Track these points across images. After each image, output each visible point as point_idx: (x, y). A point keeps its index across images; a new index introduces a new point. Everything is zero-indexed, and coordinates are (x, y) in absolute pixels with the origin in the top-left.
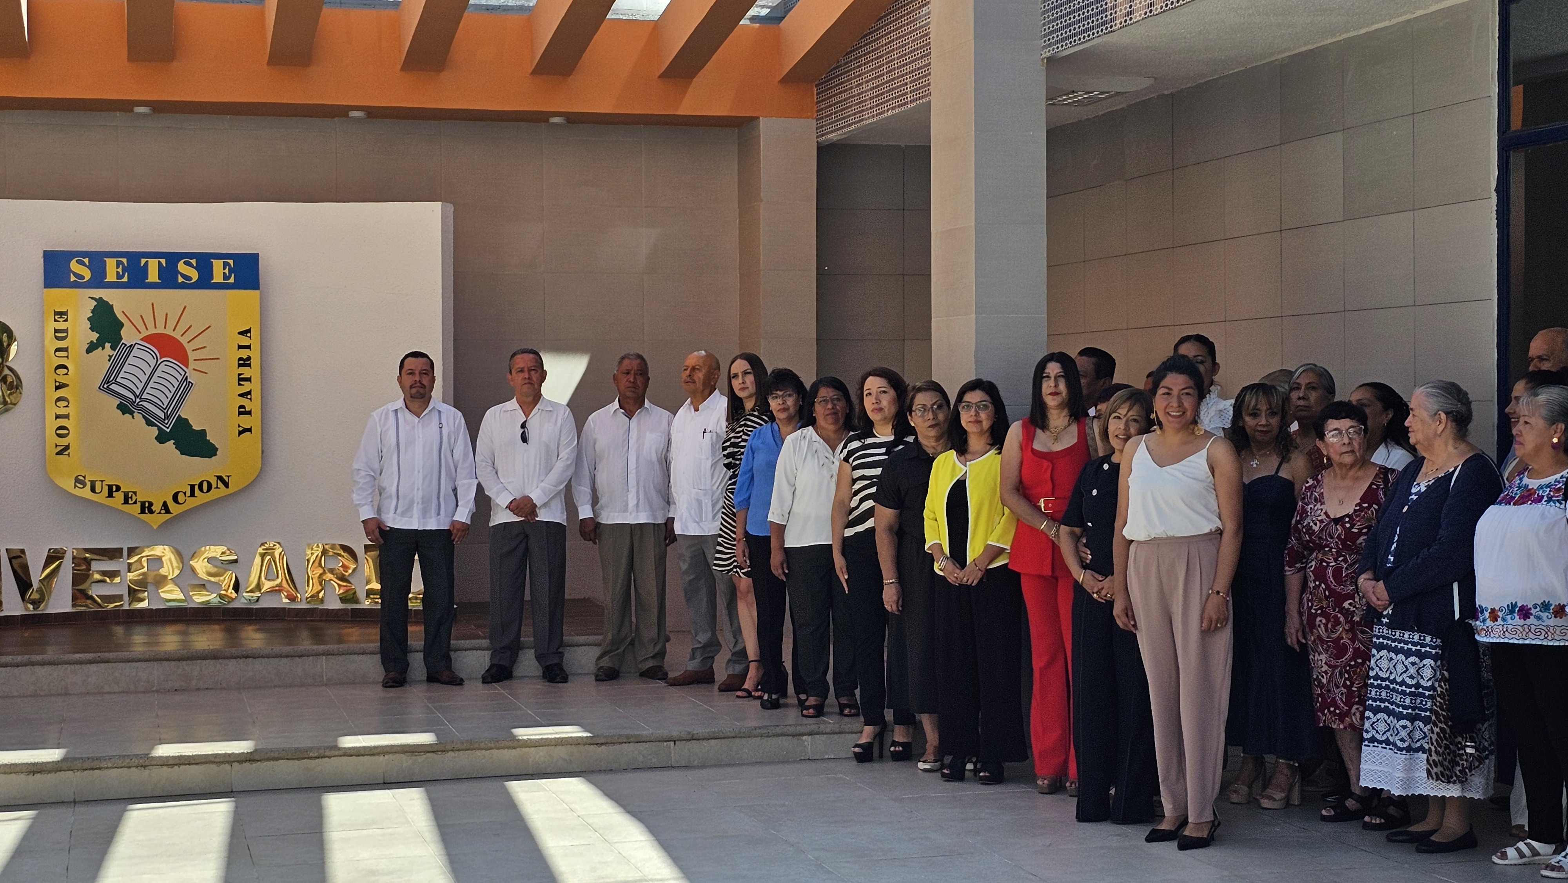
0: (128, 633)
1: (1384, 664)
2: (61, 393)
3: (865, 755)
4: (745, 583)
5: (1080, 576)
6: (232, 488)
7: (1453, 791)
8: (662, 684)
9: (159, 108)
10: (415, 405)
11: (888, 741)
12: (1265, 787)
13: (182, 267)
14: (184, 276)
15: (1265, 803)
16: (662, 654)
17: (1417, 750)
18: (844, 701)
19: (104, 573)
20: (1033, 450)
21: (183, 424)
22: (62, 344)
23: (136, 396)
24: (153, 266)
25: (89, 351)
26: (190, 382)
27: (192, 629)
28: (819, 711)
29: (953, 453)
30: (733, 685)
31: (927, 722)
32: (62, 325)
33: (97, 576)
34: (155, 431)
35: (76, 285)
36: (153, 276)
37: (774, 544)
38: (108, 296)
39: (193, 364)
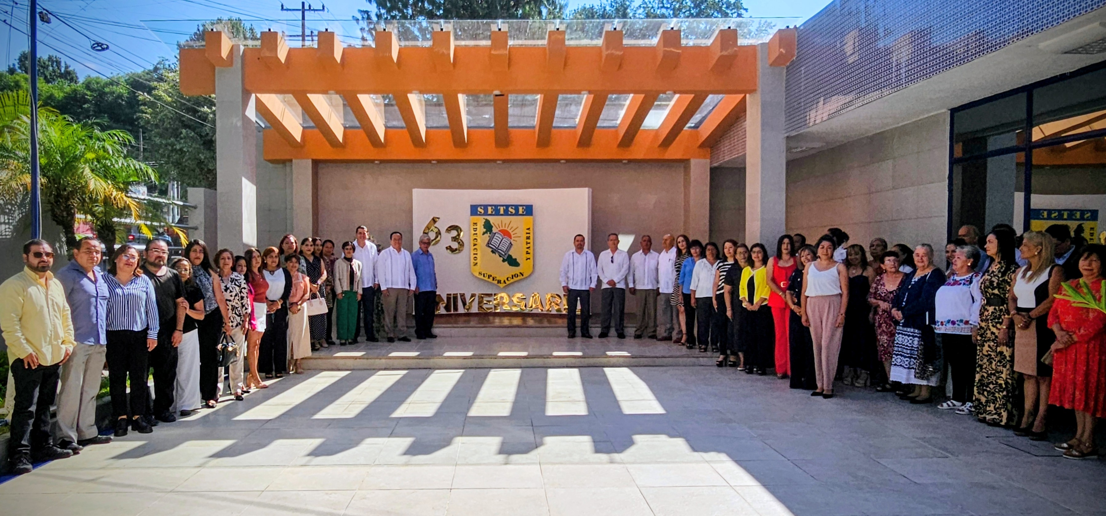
0: (494, 319)
1: (900, 339)
2: (475, 247)
3: (720, 365)
4: (682, 309)
5: (793, 307)
6: (524, 276)
7: (924, 383)
8: (655, 340)
9: (505, 161)
10: (579, 251)
11: (728, 359)
12: (857, 379)
13: (510, 209)
14: (511, 212)
15: (857, 384)
16: (655, 331)
17: (911, 368)
18: (714, 347)
19: (487, 301)
20: (779, 267)
21: (510, 257)
22: (475, 232)
23: (497, 248)
24: (502, 209)
25: (483, 234)
26: (512, 244)
27: (512, 318)
28: (706, 350)
29: (749, 268)
30: (678, 341)
31: (741, 355)
32: (475, 227)
33: (485, 302)
34: (502, 259)
35: (480, 215)
36: (502, 212)
37: (692, 296)
38: (489, 218)
39: (513, 238)
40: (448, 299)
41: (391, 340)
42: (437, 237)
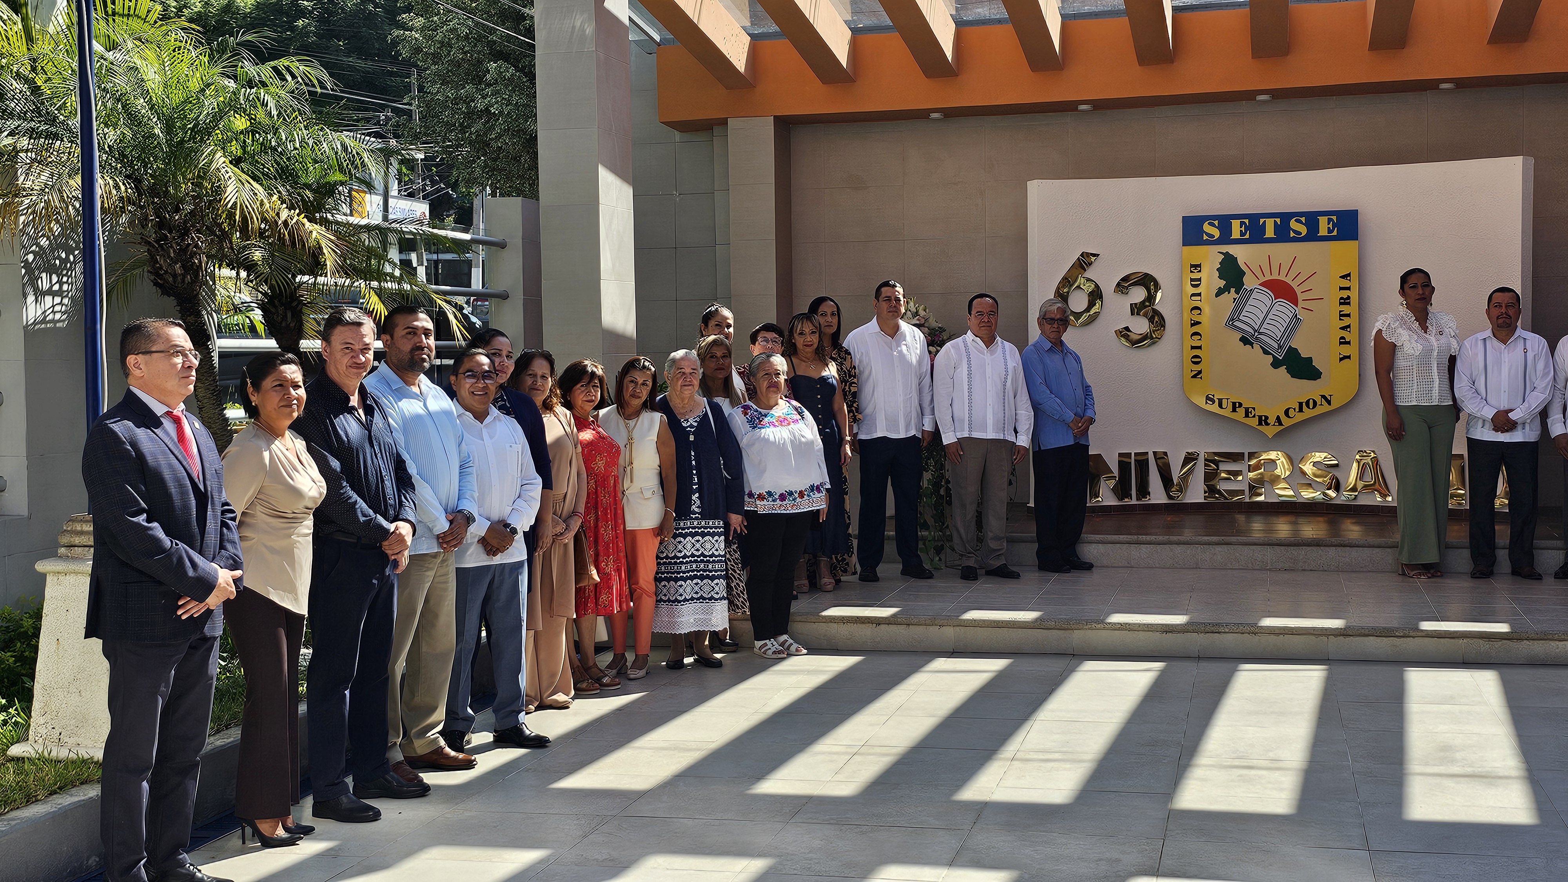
0: (1249, 523)
2: (1196, 329)
6: (1334, 405)
9: (1279, 95)
13: (1293, 224)
14: (1295, 231)
19: (1229, 472)
21: (1293, 353)
22: (1196, 291)
23: (1255, 331)
24: (1270, 225)
25: (1217, 295)
26: (1299, 318)
32: (1196, 276)
33: (1223, 475)
34: (1270, 359)
35: (1208, 243)
36: (1270, 233)
38: (1233, 250)
39: (1301, 304)
40: (1124, 466)
41: (969, 575)
42: (1091, 305)
